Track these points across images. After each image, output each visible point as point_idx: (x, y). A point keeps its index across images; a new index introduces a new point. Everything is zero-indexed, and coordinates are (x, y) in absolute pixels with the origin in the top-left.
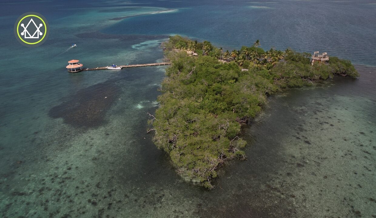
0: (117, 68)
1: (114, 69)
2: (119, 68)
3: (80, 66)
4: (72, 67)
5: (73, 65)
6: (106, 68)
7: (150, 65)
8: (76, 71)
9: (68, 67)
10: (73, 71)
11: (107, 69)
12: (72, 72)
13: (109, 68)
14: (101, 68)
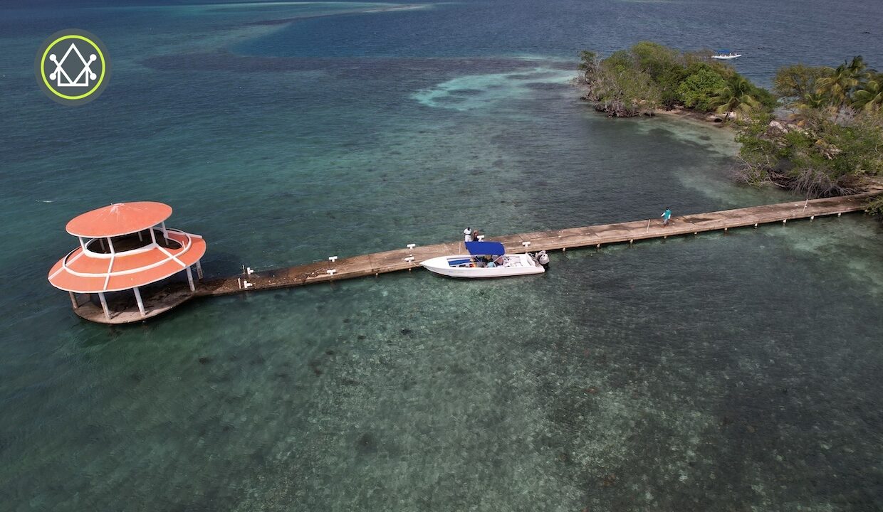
1: (492, 269)
2: (522, 264)
14: (368, 269)
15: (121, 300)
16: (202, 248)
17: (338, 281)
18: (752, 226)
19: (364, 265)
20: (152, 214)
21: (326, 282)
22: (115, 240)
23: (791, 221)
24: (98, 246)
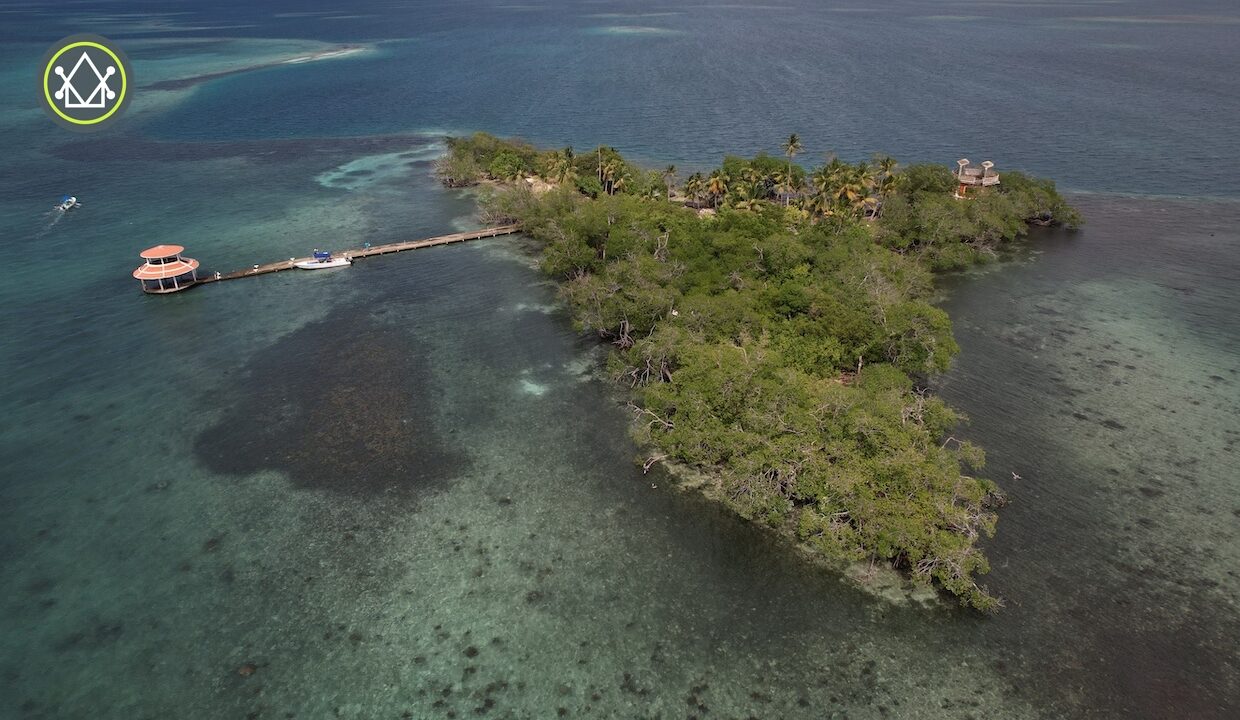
0: (333, 264)
1: (325, 265)
2: (340, 262)
3: (191, 266)
4: (163, 272)
5: (163, 265)
6: (291, 263)
7: (446, 239)
8: (177, 288)
9: (144, 273)
10: (165, 288)
11: (296, 268)
12: (162, 291)
13: (304, 264)
14: (272, 268)
15: (168, 283)
16: (197, 264)
17: (259, 274)
18: (461, 241)
19: (271, 268)
20: (176, 250)
21: (254, 275)
22: (164, 260)
23: (482, 238)
24: (157, 262)
